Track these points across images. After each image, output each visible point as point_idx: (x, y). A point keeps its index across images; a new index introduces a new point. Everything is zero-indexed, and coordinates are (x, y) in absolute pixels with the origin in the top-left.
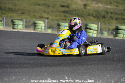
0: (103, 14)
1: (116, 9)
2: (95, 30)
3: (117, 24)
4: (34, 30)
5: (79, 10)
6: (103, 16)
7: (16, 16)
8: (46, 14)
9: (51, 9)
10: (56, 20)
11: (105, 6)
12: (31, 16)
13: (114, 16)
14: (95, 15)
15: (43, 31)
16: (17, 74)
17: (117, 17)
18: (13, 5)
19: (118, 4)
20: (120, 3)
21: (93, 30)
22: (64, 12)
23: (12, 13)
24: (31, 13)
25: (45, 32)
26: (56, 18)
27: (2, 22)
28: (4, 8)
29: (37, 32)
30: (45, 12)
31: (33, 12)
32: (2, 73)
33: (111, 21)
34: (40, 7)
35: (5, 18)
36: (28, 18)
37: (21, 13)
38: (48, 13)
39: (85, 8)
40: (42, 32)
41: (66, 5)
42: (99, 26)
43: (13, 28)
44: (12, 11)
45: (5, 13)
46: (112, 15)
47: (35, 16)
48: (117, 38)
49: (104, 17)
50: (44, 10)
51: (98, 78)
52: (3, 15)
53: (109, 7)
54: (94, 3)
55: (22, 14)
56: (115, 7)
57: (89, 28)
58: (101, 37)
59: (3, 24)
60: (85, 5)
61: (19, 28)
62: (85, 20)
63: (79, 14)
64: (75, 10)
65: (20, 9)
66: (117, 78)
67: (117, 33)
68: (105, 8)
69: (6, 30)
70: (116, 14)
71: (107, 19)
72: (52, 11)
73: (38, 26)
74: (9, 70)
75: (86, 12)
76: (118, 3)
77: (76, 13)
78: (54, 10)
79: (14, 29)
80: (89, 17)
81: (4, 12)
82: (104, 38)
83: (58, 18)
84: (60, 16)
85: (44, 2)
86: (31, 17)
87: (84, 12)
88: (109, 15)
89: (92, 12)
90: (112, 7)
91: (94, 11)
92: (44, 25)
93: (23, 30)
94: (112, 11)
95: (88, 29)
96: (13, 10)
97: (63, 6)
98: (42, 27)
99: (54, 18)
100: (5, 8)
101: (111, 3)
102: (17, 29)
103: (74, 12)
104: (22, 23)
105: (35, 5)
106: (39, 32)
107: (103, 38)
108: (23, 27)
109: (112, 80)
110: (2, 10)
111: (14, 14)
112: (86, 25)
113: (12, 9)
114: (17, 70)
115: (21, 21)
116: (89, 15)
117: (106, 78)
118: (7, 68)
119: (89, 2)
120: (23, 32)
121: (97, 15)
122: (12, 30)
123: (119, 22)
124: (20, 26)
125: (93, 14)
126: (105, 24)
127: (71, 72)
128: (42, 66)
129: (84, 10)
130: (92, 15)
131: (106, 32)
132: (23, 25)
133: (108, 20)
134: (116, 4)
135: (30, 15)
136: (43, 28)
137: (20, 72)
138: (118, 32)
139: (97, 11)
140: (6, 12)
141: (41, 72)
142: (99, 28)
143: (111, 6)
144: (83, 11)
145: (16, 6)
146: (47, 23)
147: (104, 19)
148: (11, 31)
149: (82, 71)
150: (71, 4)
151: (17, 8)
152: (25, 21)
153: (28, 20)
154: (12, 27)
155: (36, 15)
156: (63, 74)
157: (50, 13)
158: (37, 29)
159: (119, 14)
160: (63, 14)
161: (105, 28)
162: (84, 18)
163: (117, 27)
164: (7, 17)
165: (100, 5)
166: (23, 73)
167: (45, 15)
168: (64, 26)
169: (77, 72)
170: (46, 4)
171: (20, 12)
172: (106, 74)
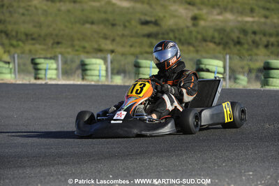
0: (235, 35)
1: (265, 23)
2: (218, 73)
3: (269, 56)
4: (83, 79)
5: (183, 29)
6: (236, 39)
7: (42, 50)
8: (108, 42)
9: (120, 30)
10: (133, 54)
11: (240, 19)
12: (77, 48)
13: (260, 39)
14: (217, 40)
15: (104, 81)
16: (46, 180)
17: (268, 42)
18: (35, 26)
19: (267, 13)
20: (273, 10)
21: (214, 72)
22: (149, 36)
23: (34, 44)
24: (76, 42)
25: (106, 83)
26: (133, 50)
27: (11, 66)
28: (14, 34)
29: (88, 83)
30: (105, 38)
31: (79, 40)
32: (14, 179)
33: (255, 51)
34: (95, 27)
35: (18, 56)
36: (68, 53)
37: (53, 44)
38: (113, 40)
39: (194, 25)
40: (100, 83)
41: (153, 19)
42: (228, 64)
43: (36, 78)
44: (33, 39)
45: (18, 45)
46: (257, 38)
47: (84, 48)
48: (267, 88)
49: (239, 43)
50: (105, 34)
51: (227, 180)
52: (12, 50)
53: (249, 19)
54: (215, 12)
55: (55, 46)
56: (263, 20)
57: (204, 68)
58: (233, 87)
59: (13, 70)
60: (195, 18)
61: (48, 76)
62: (197, 51)
63: (183, 38)
64: (173, 31)
65: (51, 35)
66: (269, 177)
67: (267, 77)
68: (238, 22)
69: (21, 82)
70: (265, 35)
71: (246, 46)
72: (123, 35)
73: (90, 70)
74: (28, 171)
75: (198, 32)
76: (268, 9)
77: (175, 38)
78: (126, 32)
79: (39, 79)
80: (204, 44)
81: (14, 42)
82: (240, 89)
83: (137, 50)
84: (141, 44)
85: (103, 16)
86: (77, 51)
87: (194, 34)
88: (250, 38)
89: (210, 33)
90: (256, 19)
91: (215, 30)
92: (103, 67)
93: (59, 80)
94: (256, 28)
95: (202, 70)
96: (36, 36)
97: (146, 23)
98: (99, 71)
99: (127, 49)
100: (17, 33)
101: (252, 10)
102: (45, 78)
103: (171, 35)
104: (54, 66)
105: (85, 22)
106: (93, 83)
107: (237, 89)
108: (58, 75)
109: (259, 183)
110: (10, 39)
111: (38, 47)
112: (199, 63)
113: (31, 35)
114: (45, 170)
115: (52, 61)
116: (205, 40)
117: (244, 178)
118: (25, 167)
119: (205, 11)
120: (57, 85)
121: (222, 39)
122: (33, 81)
123: (272, 53)
124: (51, 73)
125: (213, 37)
126: (241, 58)
127: (166, 169)
128: (102, 159)
129: (193, 29)
130: (212, 40)
131: (244, 75)
132: (57, 69)
133: (248, 50)
134: (263, 12)
135: (73, 46)
136: (103, 73)
137: (52, 176)
138: (268, 74)
139: (221, 31)
140: (20, 43)
141: (99, 172)
142: (228, 68)
143: (253, 17)
144: (191, 32)
145: (40, 27)
146: (111, 62)
147: (238, 47)
148: (30, 85)
149: (191, 166)
150: (165, 17)
151: (44, 31)
152: (62, 60)
153: (69, 57)
154: (33, 75)
155: (86, 45)
156: (148, 174)
157: (118, 39)
158: (90, 78)
159: (271, 35)
160: (146, 40)
161: (243, 68)
162: (194, 46)
163: (268, 63)
164: (23, 53)
165: (229, 16)
166: (59, 177)
167: (108, 45)
168: (150, 68)
169: (180, 168)
170: (107, 20)
171: (50, 42)
172: (245, 170)
